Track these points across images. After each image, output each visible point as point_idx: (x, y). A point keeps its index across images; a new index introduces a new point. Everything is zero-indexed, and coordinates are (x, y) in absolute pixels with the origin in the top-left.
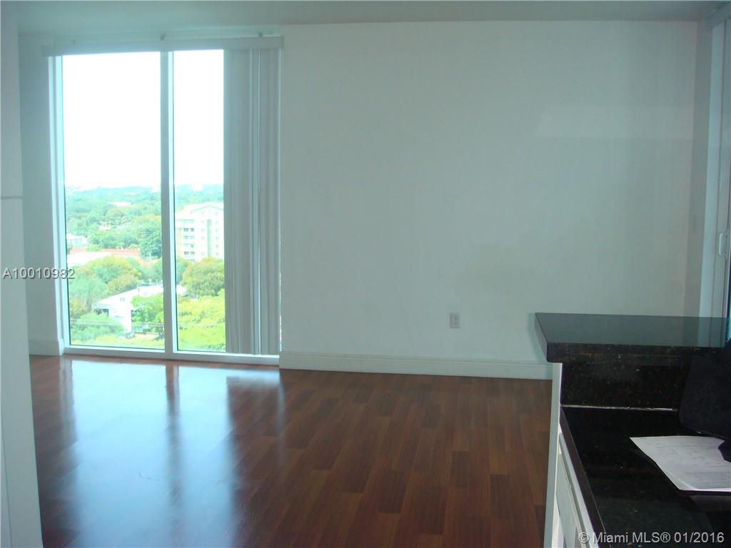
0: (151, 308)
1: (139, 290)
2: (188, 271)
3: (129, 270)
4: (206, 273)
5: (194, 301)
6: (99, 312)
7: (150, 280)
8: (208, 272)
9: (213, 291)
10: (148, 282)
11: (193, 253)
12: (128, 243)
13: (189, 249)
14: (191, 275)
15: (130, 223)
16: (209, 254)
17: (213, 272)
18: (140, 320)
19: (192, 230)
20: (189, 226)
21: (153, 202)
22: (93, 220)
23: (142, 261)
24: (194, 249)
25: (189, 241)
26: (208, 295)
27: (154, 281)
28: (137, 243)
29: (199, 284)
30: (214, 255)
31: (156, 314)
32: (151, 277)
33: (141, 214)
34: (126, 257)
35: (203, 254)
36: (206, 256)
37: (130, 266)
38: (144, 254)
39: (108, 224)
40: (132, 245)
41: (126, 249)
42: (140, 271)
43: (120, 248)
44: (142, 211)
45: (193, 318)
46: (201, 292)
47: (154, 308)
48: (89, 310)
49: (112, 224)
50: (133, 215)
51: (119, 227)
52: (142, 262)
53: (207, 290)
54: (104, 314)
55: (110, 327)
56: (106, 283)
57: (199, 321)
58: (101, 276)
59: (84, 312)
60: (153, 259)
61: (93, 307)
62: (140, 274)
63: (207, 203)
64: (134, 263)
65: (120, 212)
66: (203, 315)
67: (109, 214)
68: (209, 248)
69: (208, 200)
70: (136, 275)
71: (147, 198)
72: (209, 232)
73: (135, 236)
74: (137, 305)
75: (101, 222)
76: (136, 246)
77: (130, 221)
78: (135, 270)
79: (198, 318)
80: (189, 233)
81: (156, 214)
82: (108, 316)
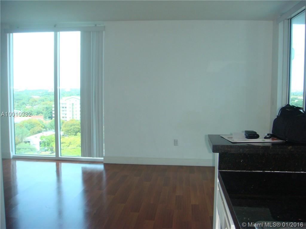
0: (48, 141)
1: (43, 133)
2: (64, 125)
3: (39, 124)
4: (71, 126)
5: (66, 138)
6: (26, 142)
7: (48, 129)
8: (73, 125)
9: (74, 133)
10: (47, 130)
11: (66, 117)
12: (38, 113)
13: (64, 116)
14: (65, 127)
15: (39, 105)
16: (73, 118)
17: (74, 125)
18: (44, 146)
19: (66, 107)
20: (64, 106)
21: (49, 96)
22: (24, 103)
23: (44, 121)
24: (66, 116)
25: (64, 112)
26: (72, 135)
28: (42, 113)
29: (68, 130)
30: (75, 118)
31: (50, 143)
32: (48, 128)
33: (44, 101)
34: (37, 119)
35: (70, 118)
38: (45, 118)
39: (30, 105)
40: (40, 114)
41: (38, 116)
42: (43, 125)
43: (35, 115)
44: (45, 100)
45: (66, 145)
46: (69, 134)
47: (49, 140)
48: (22, 142)
49: (32, 105)
50: (40, 102)
51: (35, 107)
53: (72, 133)
54: (28, 144)
55: (31, 149)
56: (29, 130)
58: (26, 127)
59: (19, 143)
60: (49, 120)
61: (24, 140)
62: (43, 126)
63: (72, 96)
64: (41, 122)
65: (35, 100)
66: (70, 143)
67: (31, 101)
68: (73, 115)
69: (73, 95)
70: (42, 127)
71: (47, 94)
72: (73, 109)
73: (41, 110)
74: (43, 140)
75: (27, 104)
76: (42, 114)
77: (39, 104)
78: (41, 125)
79: (68, 145)
80: (64, 109)
81: (50, 101)
82: (30, 144)
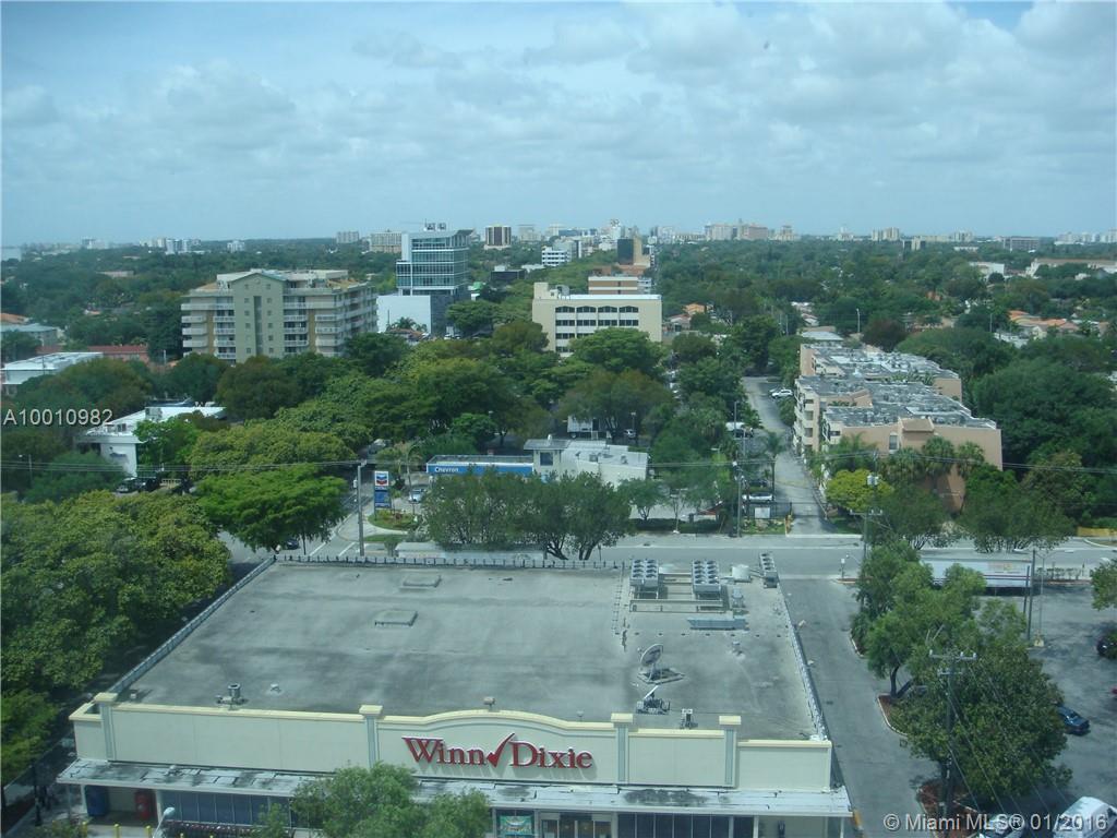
0: (167, 440)
1: (148, 413)
2: (225, 378)
3: (132, 379)
4: (255, 380)
5: (237, 428)
6: (84, 448)
7: (166, 394)
8: (259, 380)
9: (266, 410)
10: (164, 397)
11: (233, 349)
12: (129, 336)
13: (225, 343)
14: (231, 386)
15: (133, 303)
16: (259, 350)
17: (265, 379)
18: (151, 460)
19: (231, 313)
20: (225, 306)
21: (169, 269)
22: (75, 300)
23: (152, 363)
24: (235, 343)
25: (227, 331)
26: (259, 416)
27: (171, 396)
28: (144, 336)
29: (243, 400)
30: (266, 353)
31: (176, 450)
32: (167, 390)
33: (148, 290)
34: (126, 358)
35: (249, 350)
36: (254, 354)
37: (132, 372)
38: (154, 353)
39: (97, 306)
40: (137, 338)
41: (126, 346)
42: (148, 381)
43: (117, 344)
44: (152, 285)
45: (236, 454)
46: (248, 411)
47: (172, 439)
48: (69, 447)
49: (104, 306)
50: (137, 292)
51: (115, 311)
52: (152, 367)
53: (256, 408)
54: (91, 454)
55: (104, 474)
57: (245, 460)
58: (87, 390)
59: (60, 450)
60: (170, 360)
61: (76, 441)
62: (148, 385)
63: (253, 271)
64: (139, 367)
65: (116, 286)
66: (251, 449)
67: (99, 292)
68: (258, 340)
69: (256, 266)
70: (142, 388)
71: (159, 264)
72: (257, 316)
73: (141, 325)
74: (146, 437)
75: (86, 303)
76: (141, 340)
77: (131, 301)
78: (140, 379)
79: (245, 455)
80: (226, 318)
81: (173, 290)
82: (99, 454)
